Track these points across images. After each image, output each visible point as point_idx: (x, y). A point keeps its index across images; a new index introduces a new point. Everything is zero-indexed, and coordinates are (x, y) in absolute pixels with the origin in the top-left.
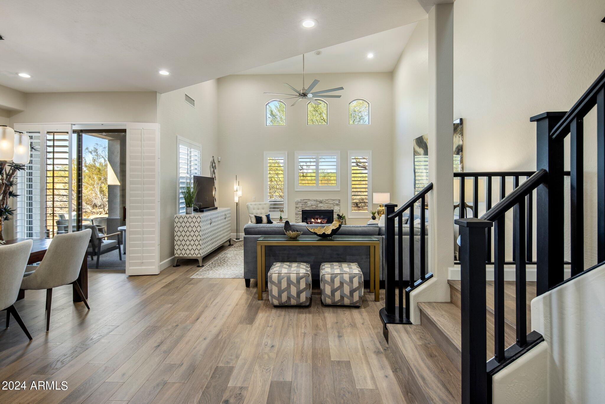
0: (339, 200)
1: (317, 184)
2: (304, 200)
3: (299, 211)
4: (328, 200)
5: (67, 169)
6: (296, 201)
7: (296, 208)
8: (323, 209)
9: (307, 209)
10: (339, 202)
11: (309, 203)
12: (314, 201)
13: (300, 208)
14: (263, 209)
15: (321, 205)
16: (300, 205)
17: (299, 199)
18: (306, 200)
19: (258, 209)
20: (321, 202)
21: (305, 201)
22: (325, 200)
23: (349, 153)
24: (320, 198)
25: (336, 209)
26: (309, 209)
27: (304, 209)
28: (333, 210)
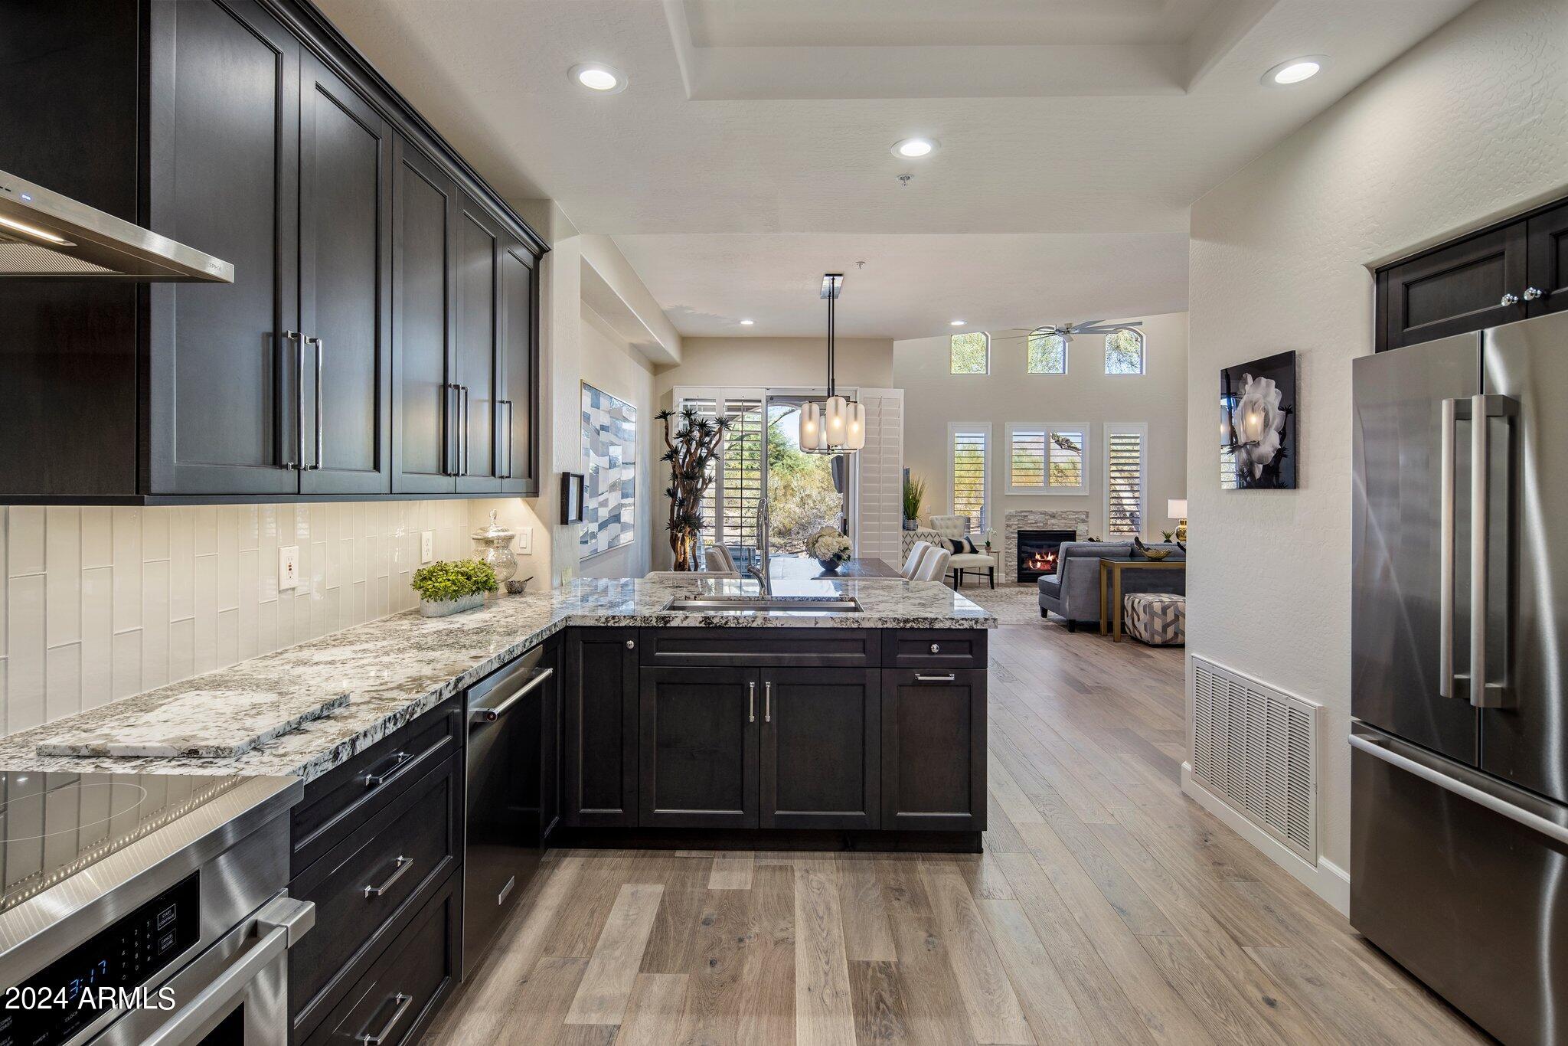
0: (1087, 513)
1: (1047, 482)
2: (1022, 512)
3: (1012, 533)
4: (1066, 512)
6: (1007, 513)
7: (1007, 526)
9: (1028, 529)
10: (1087, 517)
11: (1031, 518)
12: (1041, 514)
13: (1014, 527)
14: (955, 527)
15: (1053, 521)
16: (1014, 521)
17: (1011, 510)
18: (1025, 512)
19: (947, 528)
20: (1053, 516)
21: (1023, 514)
22: (1060, 513)
23: (1105, 427)
24: (1052, 509)
25: (1081, 529)
26: (1031, 529)
27: (1021, 529)
28: (1075, 531)
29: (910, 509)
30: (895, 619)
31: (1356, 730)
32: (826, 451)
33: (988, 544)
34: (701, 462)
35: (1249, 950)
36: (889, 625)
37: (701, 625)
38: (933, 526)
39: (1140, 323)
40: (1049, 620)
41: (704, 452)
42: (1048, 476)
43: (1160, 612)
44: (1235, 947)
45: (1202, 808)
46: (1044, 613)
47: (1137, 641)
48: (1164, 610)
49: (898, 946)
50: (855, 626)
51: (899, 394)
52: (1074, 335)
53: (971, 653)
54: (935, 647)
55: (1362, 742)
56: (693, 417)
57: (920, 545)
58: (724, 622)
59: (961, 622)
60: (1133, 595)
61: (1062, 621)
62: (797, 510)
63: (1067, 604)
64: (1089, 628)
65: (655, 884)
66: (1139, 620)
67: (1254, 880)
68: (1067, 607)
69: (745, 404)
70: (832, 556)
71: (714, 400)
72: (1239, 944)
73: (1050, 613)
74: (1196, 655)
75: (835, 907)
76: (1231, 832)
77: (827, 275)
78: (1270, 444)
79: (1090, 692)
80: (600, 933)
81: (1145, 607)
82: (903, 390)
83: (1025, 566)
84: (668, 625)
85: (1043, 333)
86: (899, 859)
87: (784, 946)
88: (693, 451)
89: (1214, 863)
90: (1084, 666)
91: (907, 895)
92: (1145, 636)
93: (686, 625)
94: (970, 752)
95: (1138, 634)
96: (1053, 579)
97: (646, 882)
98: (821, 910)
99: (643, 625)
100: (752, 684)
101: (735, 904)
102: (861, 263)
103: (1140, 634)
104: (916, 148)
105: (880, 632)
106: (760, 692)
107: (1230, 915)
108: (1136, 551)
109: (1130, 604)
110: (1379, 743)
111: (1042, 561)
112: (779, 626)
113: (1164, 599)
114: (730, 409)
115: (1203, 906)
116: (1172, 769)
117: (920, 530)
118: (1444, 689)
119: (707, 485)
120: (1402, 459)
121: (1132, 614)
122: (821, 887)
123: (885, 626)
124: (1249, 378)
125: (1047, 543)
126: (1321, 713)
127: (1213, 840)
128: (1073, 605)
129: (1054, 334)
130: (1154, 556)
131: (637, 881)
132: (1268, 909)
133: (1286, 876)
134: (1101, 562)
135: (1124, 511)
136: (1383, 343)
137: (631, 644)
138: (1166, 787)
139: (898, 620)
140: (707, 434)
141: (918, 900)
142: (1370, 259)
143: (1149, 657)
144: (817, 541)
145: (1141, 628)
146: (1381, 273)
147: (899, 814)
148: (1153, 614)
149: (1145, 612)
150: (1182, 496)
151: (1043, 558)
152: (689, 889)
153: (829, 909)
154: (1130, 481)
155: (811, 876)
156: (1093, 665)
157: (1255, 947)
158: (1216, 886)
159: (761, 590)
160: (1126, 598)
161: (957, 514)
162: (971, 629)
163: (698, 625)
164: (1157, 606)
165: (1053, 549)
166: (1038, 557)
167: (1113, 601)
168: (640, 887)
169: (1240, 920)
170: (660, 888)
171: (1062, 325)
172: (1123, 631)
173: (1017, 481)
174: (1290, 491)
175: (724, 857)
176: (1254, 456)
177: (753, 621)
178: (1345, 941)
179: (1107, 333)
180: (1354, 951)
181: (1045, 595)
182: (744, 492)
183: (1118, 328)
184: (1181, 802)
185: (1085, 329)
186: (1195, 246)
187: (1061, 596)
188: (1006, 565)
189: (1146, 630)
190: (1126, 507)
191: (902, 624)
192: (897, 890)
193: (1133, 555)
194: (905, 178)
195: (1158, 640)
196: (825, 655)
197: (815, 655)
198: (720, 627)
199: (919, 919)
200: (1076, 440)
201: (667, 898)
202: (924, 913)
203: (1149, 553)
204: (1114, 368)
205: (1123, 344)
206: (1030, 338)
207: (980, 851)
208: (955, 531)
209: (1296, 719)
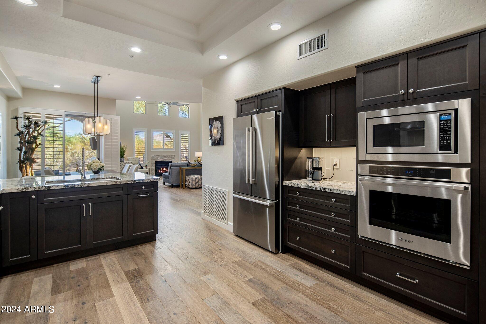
0: (175, 156)
1: (164, 147)
2: (156, 156)
3: (154, 162)
4: (169, 156)
5: (62, 133)
6: (152, 156)
7: (152, 160)
8: (166, 160)
10: (175, 157)
11: (159, 158)
12: (162, 156)
13: (154, 160)
14: (136, 161)
15: (165, 158)
16: (154, 159)
17: (153, 155)
19: (133, 161)
20: (165, 157)
22: (167, 156)
23: (179, 131)
24: (165, 155)
25: (173, 160)
26: (159, 161)
27: (156, 161)
28: (172, 161)
29: (122, 155)
30: (132, 180)
31: (234, 193)
32: (94, 135)
33: (146, 166)
34: (35, 138)
35: (216, 242)
36: (130, 182)
37: (64, 188)
38: (128, 160)
39: (189, 104)
40: (166, 186)
41: (36, 134)
42: (163, 145)
43: (195, 180)
44: (213, 243)
45: (206, 220)
46: (164, 184)
47: (189, 188)
48: (196, 179)
49: (137, 265)
50: (120, 183)
51: (118, 118)
52: (171, 105)
53: (153, 188)
54: (143, 187)
55: (236, 195)
56: (30, 120)
57: (128, 165)
58: (73, 186)
59: (151, 180)
60: (188, 176)
61: (170, 185)
62: (71, 158)
63: (171, 180)
64: (177, 186)
65: (48, 275)
66: (189, 182)
67: (217, 231)
68: (171, 181)
69: (55, 116)
70: (98, 169)
71: (40, 114)
72: (214, 242)
73: (166, 184)
74: (204, 185)
75: (116, 262)
76: (212, 223)
77: (95, 76)
78: (218, 136)
79: (179, 201)
80: (30, 292)
81: (191, 179)
82: (119, 116)
83: (157, 172)
84: (50, 189)
85: (162, 103)
86: (133, 247)
87: (102, 275)
88: (31, 133)
89: (209, 230)
90: (176, 195)
91: (137, 254)
92: (191, 186)
93: (58, 188)
94: (153, 214)
95: (189, 187)
96: (167, 174)
97: (43, 275)
98: (112, 264)
99: (39, 190)
100: (84, 205)
101: (82, 272)
102: (108, 75)
103: (190, 186)
104: (136, 50)
105: (127, 185)
106: (87, 206)
107: (212, 238)
108: (188, 165)
109: (187, 178)
110: (237, 195)
111: (163, 170)
112: (94, 185)
113: (195, 176)
114: (47, 118)
115: (207, 237)
116: (199, 214)
117: (125, 161)
118: (247, 182)
119: (38, 146)
120: (242, 141)
121: (188, 181)
122: (111, 260)
123: (129, 183)
124: (215, 121)
125: (164, 165)
126: (228, 192)
127: (208, 225)
128: (172, 180)
129: (166, 104)
130: (193, 165)
131: (40, 276)
132: (219, 235)
133: (222, 228)
134: (180, 168)
135: (184, 155)
136: (238, 116)
137: (34, 197)
138: (199, 218)
139: (133, 181)
140: (38, 126)
141: (140, 254)
142: (236, 99)
143: (192, 191)
144: (92, 164)
145: (190, 184)
146: (238, 102)
147: (133, 235)
148: (193, 181)
149: (191, 180)
150: (199, 150)
151: (163, 169)
152: (63, 272)
153: (114, 263)
154: (185, 147)
155: (106, 258)
156: (178, 195)
157: (217, 242)
158: (209, 233)
159: (82, 177)
160: (186, 177)
161: (136, 157)
162: (153, 181)
163: (63, 188)
164: (194, 178)
165: (166, 166)
166: (162, 169)
167: (183, 178)
168: (42, 277)
169: (214, 238)
170: (51, 275)
171: (168, 102)
172: (186, 186)
173: (155, 146)
174: (222, 146)
175: (73, 262)
176: (216, 138)
177: (84, 185)
178: (233, 237)
179: (180, 106)
180: (234, 237)
181: (165, 179)
182: (55, 149)
183: (182, 105)
184: (202, 220)
185: (174, 104)
186: (204, 89)
187: (169, 178)
188: (152, 172)
189: (191, 185)
190: (184, 154)
191: (134, 182)
192: (134, 254)
193: (188, 166)
194: (131, 56)
195: (194, 187)
196: (110, 193)
197: (106, 193)
198: (72, 188)
199: (142, 258)
200: (171, 135)
201: (55, 277)
202: (143, 256)
203: (192, 165)
204: (181, 116)
205: (184, 109)
206: (158, 104)
207: (156, 240)
208: (135, 162)
209: (224, 195)
